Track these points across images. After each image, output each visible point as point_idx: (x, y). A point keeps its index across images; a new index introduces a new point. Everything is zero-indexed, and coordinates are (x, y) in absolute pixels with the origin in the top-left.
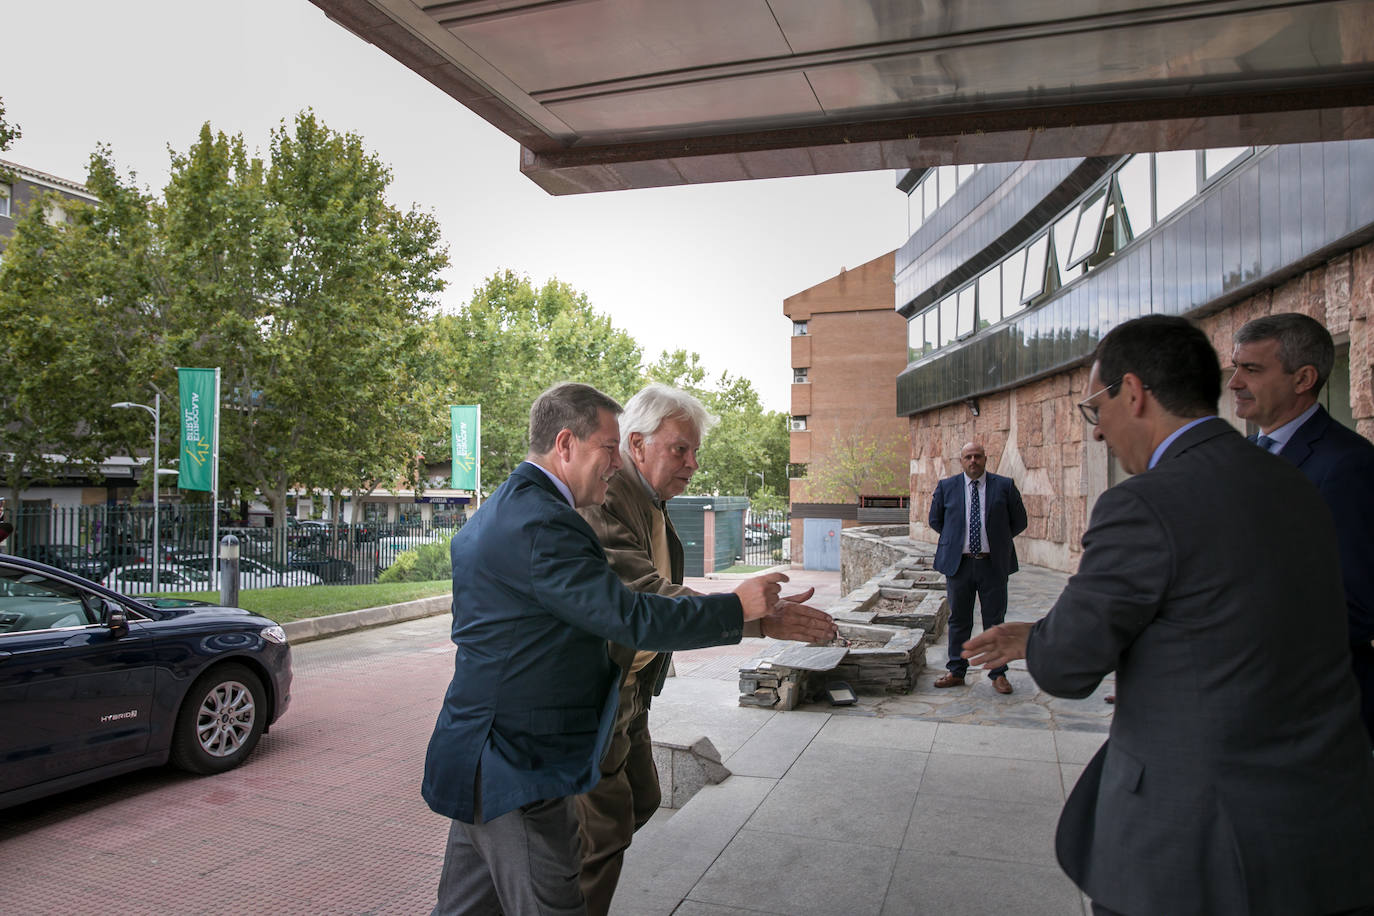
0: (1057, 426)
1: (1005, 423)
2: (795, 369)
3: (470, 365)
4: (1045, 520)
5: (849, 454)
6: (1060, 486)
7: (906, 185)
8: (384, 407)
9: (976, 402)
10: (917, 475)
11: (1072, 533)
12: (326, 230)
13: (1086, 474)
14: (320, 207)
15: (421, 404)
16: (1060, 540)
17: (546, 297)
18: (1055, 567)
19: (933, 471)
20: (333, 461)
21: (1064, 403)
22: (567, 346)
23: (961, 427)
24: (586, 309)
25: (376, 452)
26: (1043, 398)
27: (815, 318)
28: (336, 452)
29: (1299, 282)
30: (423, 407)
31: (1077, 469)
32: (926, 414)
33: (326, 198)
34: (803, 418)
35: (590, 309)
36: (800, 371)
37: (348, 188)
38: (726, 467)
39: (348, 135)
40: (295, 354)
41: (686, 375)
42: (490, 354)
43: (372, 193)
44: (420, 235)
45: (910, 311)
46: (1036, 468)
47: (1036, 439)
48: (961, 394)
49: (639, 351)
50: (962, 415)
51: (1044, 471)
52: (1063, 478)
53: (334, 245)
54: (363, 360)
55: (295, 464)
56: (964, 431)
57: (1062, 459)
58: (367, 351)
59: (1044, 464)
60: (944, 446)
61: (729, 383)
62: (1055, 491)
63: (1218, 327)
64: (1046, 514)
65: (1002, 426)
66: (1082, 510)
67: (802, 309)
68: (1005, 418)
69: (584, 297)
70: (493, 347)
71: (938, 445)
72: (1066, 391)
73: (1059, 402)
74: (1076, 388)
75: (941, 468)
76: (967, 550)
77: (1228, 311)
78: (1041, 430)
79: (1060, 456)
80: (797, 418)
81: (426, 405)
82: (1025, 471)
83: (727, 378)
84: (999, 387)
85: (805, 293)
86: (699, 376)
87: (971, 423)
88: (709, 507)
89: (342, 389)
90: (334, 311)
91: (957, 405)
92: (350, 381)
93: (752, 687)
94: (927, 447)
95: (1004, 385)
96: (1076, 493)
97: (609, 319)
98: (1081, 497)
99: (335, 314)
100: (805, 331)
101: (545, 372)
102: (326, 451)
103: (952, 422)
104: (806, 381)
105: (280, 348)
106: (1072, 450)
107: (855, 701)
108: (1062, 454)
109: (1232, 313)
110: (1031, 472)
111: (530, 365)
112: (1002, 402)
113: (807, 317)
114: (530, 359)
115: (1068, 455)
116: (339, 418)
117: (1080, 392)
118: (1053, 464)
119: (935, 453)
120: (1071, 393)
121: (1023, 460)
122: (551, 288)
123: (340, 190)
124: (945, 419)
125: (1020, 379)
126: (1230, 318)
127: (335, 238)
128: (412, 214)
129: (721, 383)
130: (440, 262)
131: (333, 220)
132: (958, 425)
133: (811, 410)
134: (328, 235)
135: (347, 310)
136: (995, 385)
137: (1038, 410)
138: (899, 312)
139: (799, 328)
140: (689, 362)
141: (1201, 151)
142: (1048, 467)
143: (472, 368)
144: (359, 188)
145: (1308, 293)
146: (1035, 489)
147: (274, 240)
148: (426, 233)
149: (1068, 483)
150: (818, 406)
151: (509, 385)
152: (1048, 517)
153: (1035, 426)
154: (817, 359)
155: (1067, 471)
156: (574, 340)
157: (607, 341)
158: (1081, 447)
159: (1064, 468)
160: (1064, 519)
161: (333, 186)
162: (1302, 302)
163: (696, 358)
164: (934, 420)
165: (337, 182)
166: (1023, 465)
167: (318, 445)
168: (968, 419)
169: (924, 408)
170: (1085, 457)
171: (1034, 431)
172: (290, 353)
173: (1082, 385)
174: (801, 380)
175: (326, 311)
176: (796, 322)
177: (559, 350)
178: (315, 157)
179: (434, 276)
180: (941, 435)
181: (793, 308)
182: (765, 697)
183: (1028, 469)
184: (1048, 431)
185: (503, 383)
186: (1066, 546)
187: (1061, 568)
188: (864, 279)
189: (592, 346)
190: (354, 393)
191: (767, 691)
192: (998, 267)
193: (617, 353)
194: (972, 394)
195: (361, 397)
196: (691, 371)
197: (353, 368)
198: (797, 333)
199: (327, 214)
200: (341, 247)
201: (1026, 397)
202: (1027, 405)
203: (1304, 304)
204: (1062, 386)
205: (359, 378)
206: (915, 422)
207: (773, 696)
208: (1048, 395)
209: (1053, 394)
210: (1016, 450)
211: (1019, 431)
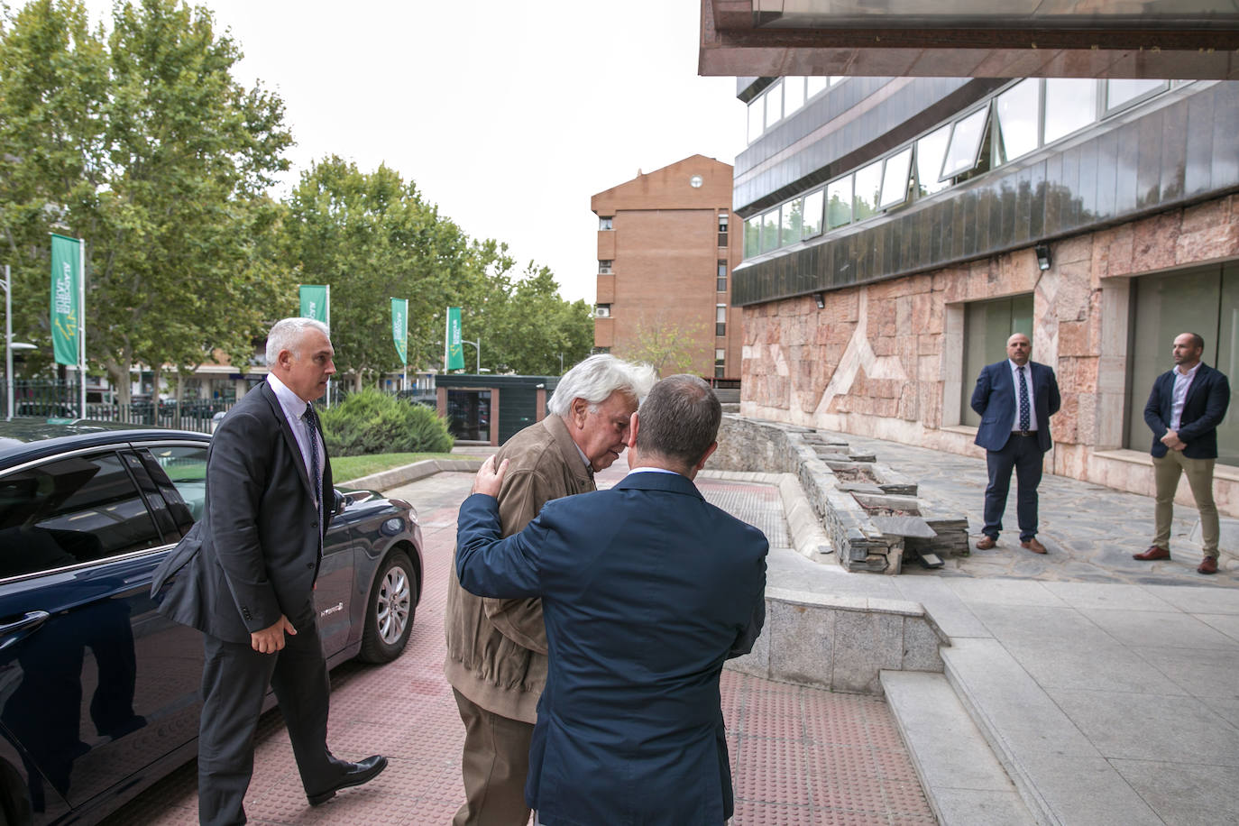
0: (914, 319)
1: (854, 315)
2: (600, 261)
3: (303, 247)
4: (895, 401)
5: (652, 340)
6: (915, 372)
7: (747, 96)
8: (231, 284)
9: (822, 296)
10: (749, 360)
11: (927, 412)
12: (179, 103)
13: (945, 361)
14: (170, 78)
15: (268, 282)
16: (913, 418)
17: (377, 184)
18: (906, 442)
19: (769, 356)
20: (184, 337)
21: (923, 300)
22: (402, 231)
23: (803, 318)
24: (415, 196)
25: (224, 329)
26: (899, 295)
27: (620, 214)
28: (187, 329)
29: (1219, 204)
30: (270, 286)
31: (936, 358)
32: (763, 305)
33: (176, 70)
34: (607, 306)
35: (419, 196)
36: (604, 263)
37: (198, 60)
38: (532, 350)
39: (197, 8)
40: (149, 228)
41: (495, 262)
42: (323, 237)
43: (222, 68)
44: (266, 113)
45: (746, 211)
46: (887, 356)
47: (889, 330)
48: (807, 288)
49: (464, 239)
50: (806, 307)
51: (896, 359)
52: (919, 364)
53: (188, 118)
54: (218, 237)
55: (146, 340)
56: (806, 322)
57: (918, 349)
58: (220, 228)
59: (896, 352)
60: (782, 334)
61: (535, 271)
62: (908, 376)
63: (1116, 238)
64: (897, 395)
65: (850, 318)
66: (940, 392)
67: (607, 206)
68: (855, 311)
69: (413, 186)
70: (326, 229)
71: (775, 333)
72: (928, 289)
73: (917, 299)
74: (937, 287)
75: (779, 355)
76: (1016, 427)
77: (1129, 225)
78: (894, 322)
79: (915, 346)
80: (600, 305)
81: (274, 284)
82: (874, 358)
83: (534, 266)
84: (852, 283)
85: (611, 191)
86: (508, 265)
87: (814, 314)
88: (542, 385)
89: (196, 266)
90: (188, 186)
91: (799, 298)
92: (203, 257)
93: (863, 554)
94: (763, 335)
95: (858, 282)
96: (933, 378)
97: (436, 207)
98: (939, 382)
99: (188, 189)
100: (610, 226)
101: (381, 255)
102: (176, 328)
103: (792, 314)
104: (610, 272)
105: (134, 222)
106: (931, 340)
107: (943, 564)
108: (918, 344)
109: (1134, 227)
110: (881, 360)
111: (365, 248)
112: (851, 296)
113: (613, 213)
114: (364, 242)
115: (925, 345)
116: (188, 295)
117: (942, 291)
118: (907, 352)
119: (771, 340)
120: (932, 291)
121: (873, 348)
122: (383, 174)
123: (190, 61)
124: (784, 311)
125: (876, 277)
126: (1130, 232)
127: (188, 111)
128: (255, 91)
129: (528, 271)
130: (284, 140)
131: (186, 93)
132: (800, 316)
133: (614, 299)
134: (181, 108)
135: (201, 186)
136: (847, 280)
137: (891, 305)
138: (736, 212)
139: (604, 223)
140: (498, 251)
141: (1104, 80)
142: (901, 355)
143: (305, 250)
144: (210, 62)
145: (1229, 213)
146: (885, 374)
147: (127, 110)
148: (273, 110)
149: (923, 369)
150: (622, 295)
151: (345, 268)
152: (900, 399)
153: (887, 319)
154: (620, 252)
155: (923, 360)
156: (408, 226)
157: (435, 228)
158: (940, 339)
159: (919, 356)
160: (918, 400)
161: (183, 58)
162: (1222, 221)
163: (505, 247)
164: (772, 311)
165: (186, 53)
166: (872, 353)
167: (167, 322)
168: (811, 311)
169: (763, 300)
170: (945, 347)
171: (886, 323)
172: (144, 228)
173: (946, 285)
174: (605, 271)
175: (180, 186)
176: (602, 218)
177: (394, 235)
178: (164, 26)
179: (280, 155)
180: (779, 325)
181: (599, 204)
182: (877, 563)
183: (878, 356)
184: (903, 323)
185: (340, 265)
186: (919, 424)
187: (913, 443)
188: (665, 181)
189: (422, 232)
190: (208, 270)
191: (878, 558)
192: (851, 176)
193: (444, 240)
194: (821, 288)
195: (216, 274)
196: (500, 260)
197: (207, 245)
198: (603, 226)
199: (180, 87)
200: (195, 121)
201: (878, 293)
202: (879, 300)
203: (1224, 222)
204: (925, 284)
205: (213, 254)
206: (750, 312)
207: (884, 562)
208: (905, 292)
209: (911, 291)
210: (865, 340)
211: (870, 323)
